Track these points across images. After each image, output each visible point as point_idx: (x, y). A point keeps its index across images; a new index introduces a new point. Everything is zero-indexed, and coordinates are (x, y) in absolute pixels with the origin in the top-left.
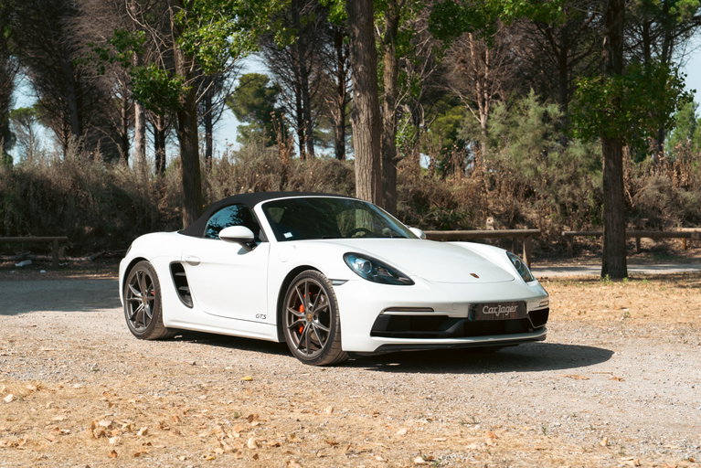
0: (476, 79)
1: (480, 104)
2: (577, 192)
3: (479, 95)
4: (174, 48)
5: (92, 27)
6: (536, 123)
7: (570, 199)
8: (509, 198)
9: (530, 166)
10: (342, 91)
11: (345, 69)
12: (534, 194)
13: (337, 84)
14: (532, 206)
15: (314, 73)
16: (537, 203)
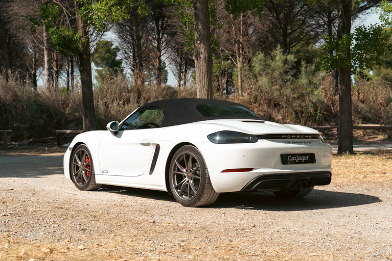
0: (235, 42)
1: (237, 56)
2: (303, 104)
3: (237, 51)
4: (77, 17)
5: (18, 9)
6: (280, 65)
7: (299, 109)
8: (265, 107)
9: (277, 90)
10: (159, 49)
11: (161, 36)
12: (279, 105)
13: (156, 45)
14: (278, 112)
15: (144, 38)
16: (282, 111)
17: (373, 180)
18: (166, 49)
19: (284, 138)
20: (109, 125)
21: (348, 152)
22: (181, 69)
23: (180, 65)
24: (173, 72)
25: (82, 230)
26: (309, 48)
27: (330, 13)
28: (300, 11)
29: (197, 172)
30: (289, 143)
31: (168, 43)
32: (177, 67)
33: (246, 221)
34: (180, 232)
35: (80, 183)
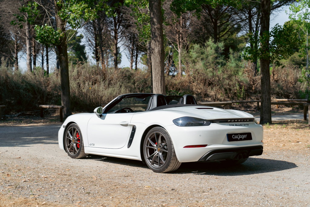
0: (177, 33)
1: (178, 44)
2: (231, 83)
3: (178, 40)
4: (56, 17)
5: (6, 7)
6: (213, 52)
7: (228, 87)
8: (201, 86)
9: (211, 72)
10: (116, 38)
11: (117, 28)
12: (213, 84)
13: (114, 34)
14: (212, 90)
15: (104, 29)
16: (214, 88)
17: (290, 148)
18: (122, 38)
19: (229, 122)
20: (95, 110)
21: (268, 123)
22: (133, 53)
23: (132, 50)
24: (127, 56)
25: (87, 193)
26: (234, 36)
27: (250, 10)
28: (227, 9)
29: (165, 147)
30: (233, 125)
31: (123, 33)
32: (130, 51)
33: (203, 185)
34: (159, 195)
35: (72, 152)
